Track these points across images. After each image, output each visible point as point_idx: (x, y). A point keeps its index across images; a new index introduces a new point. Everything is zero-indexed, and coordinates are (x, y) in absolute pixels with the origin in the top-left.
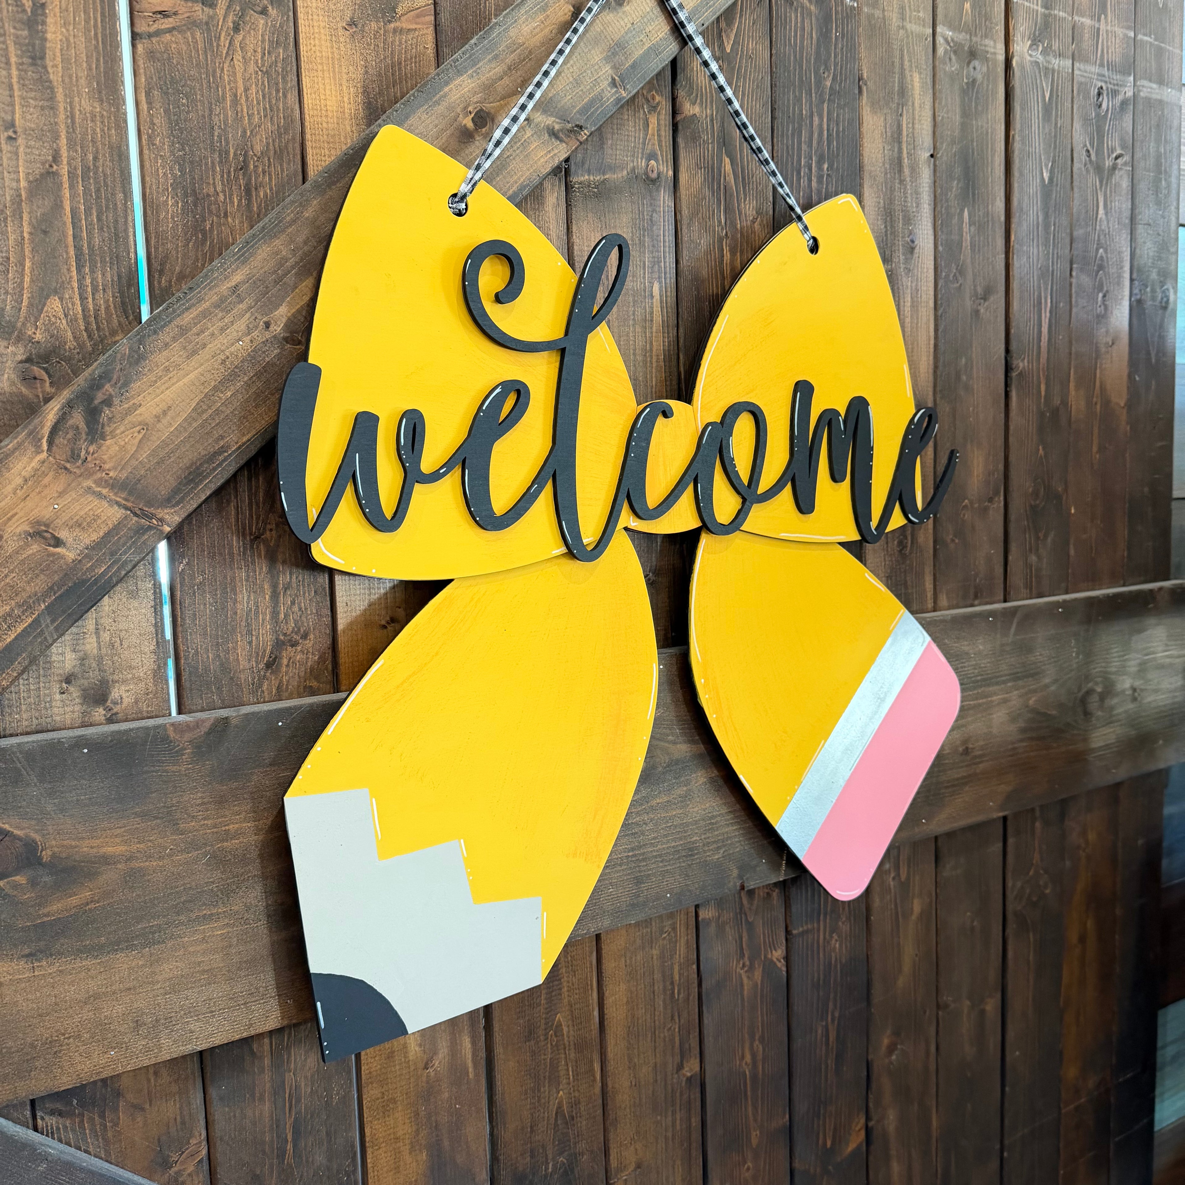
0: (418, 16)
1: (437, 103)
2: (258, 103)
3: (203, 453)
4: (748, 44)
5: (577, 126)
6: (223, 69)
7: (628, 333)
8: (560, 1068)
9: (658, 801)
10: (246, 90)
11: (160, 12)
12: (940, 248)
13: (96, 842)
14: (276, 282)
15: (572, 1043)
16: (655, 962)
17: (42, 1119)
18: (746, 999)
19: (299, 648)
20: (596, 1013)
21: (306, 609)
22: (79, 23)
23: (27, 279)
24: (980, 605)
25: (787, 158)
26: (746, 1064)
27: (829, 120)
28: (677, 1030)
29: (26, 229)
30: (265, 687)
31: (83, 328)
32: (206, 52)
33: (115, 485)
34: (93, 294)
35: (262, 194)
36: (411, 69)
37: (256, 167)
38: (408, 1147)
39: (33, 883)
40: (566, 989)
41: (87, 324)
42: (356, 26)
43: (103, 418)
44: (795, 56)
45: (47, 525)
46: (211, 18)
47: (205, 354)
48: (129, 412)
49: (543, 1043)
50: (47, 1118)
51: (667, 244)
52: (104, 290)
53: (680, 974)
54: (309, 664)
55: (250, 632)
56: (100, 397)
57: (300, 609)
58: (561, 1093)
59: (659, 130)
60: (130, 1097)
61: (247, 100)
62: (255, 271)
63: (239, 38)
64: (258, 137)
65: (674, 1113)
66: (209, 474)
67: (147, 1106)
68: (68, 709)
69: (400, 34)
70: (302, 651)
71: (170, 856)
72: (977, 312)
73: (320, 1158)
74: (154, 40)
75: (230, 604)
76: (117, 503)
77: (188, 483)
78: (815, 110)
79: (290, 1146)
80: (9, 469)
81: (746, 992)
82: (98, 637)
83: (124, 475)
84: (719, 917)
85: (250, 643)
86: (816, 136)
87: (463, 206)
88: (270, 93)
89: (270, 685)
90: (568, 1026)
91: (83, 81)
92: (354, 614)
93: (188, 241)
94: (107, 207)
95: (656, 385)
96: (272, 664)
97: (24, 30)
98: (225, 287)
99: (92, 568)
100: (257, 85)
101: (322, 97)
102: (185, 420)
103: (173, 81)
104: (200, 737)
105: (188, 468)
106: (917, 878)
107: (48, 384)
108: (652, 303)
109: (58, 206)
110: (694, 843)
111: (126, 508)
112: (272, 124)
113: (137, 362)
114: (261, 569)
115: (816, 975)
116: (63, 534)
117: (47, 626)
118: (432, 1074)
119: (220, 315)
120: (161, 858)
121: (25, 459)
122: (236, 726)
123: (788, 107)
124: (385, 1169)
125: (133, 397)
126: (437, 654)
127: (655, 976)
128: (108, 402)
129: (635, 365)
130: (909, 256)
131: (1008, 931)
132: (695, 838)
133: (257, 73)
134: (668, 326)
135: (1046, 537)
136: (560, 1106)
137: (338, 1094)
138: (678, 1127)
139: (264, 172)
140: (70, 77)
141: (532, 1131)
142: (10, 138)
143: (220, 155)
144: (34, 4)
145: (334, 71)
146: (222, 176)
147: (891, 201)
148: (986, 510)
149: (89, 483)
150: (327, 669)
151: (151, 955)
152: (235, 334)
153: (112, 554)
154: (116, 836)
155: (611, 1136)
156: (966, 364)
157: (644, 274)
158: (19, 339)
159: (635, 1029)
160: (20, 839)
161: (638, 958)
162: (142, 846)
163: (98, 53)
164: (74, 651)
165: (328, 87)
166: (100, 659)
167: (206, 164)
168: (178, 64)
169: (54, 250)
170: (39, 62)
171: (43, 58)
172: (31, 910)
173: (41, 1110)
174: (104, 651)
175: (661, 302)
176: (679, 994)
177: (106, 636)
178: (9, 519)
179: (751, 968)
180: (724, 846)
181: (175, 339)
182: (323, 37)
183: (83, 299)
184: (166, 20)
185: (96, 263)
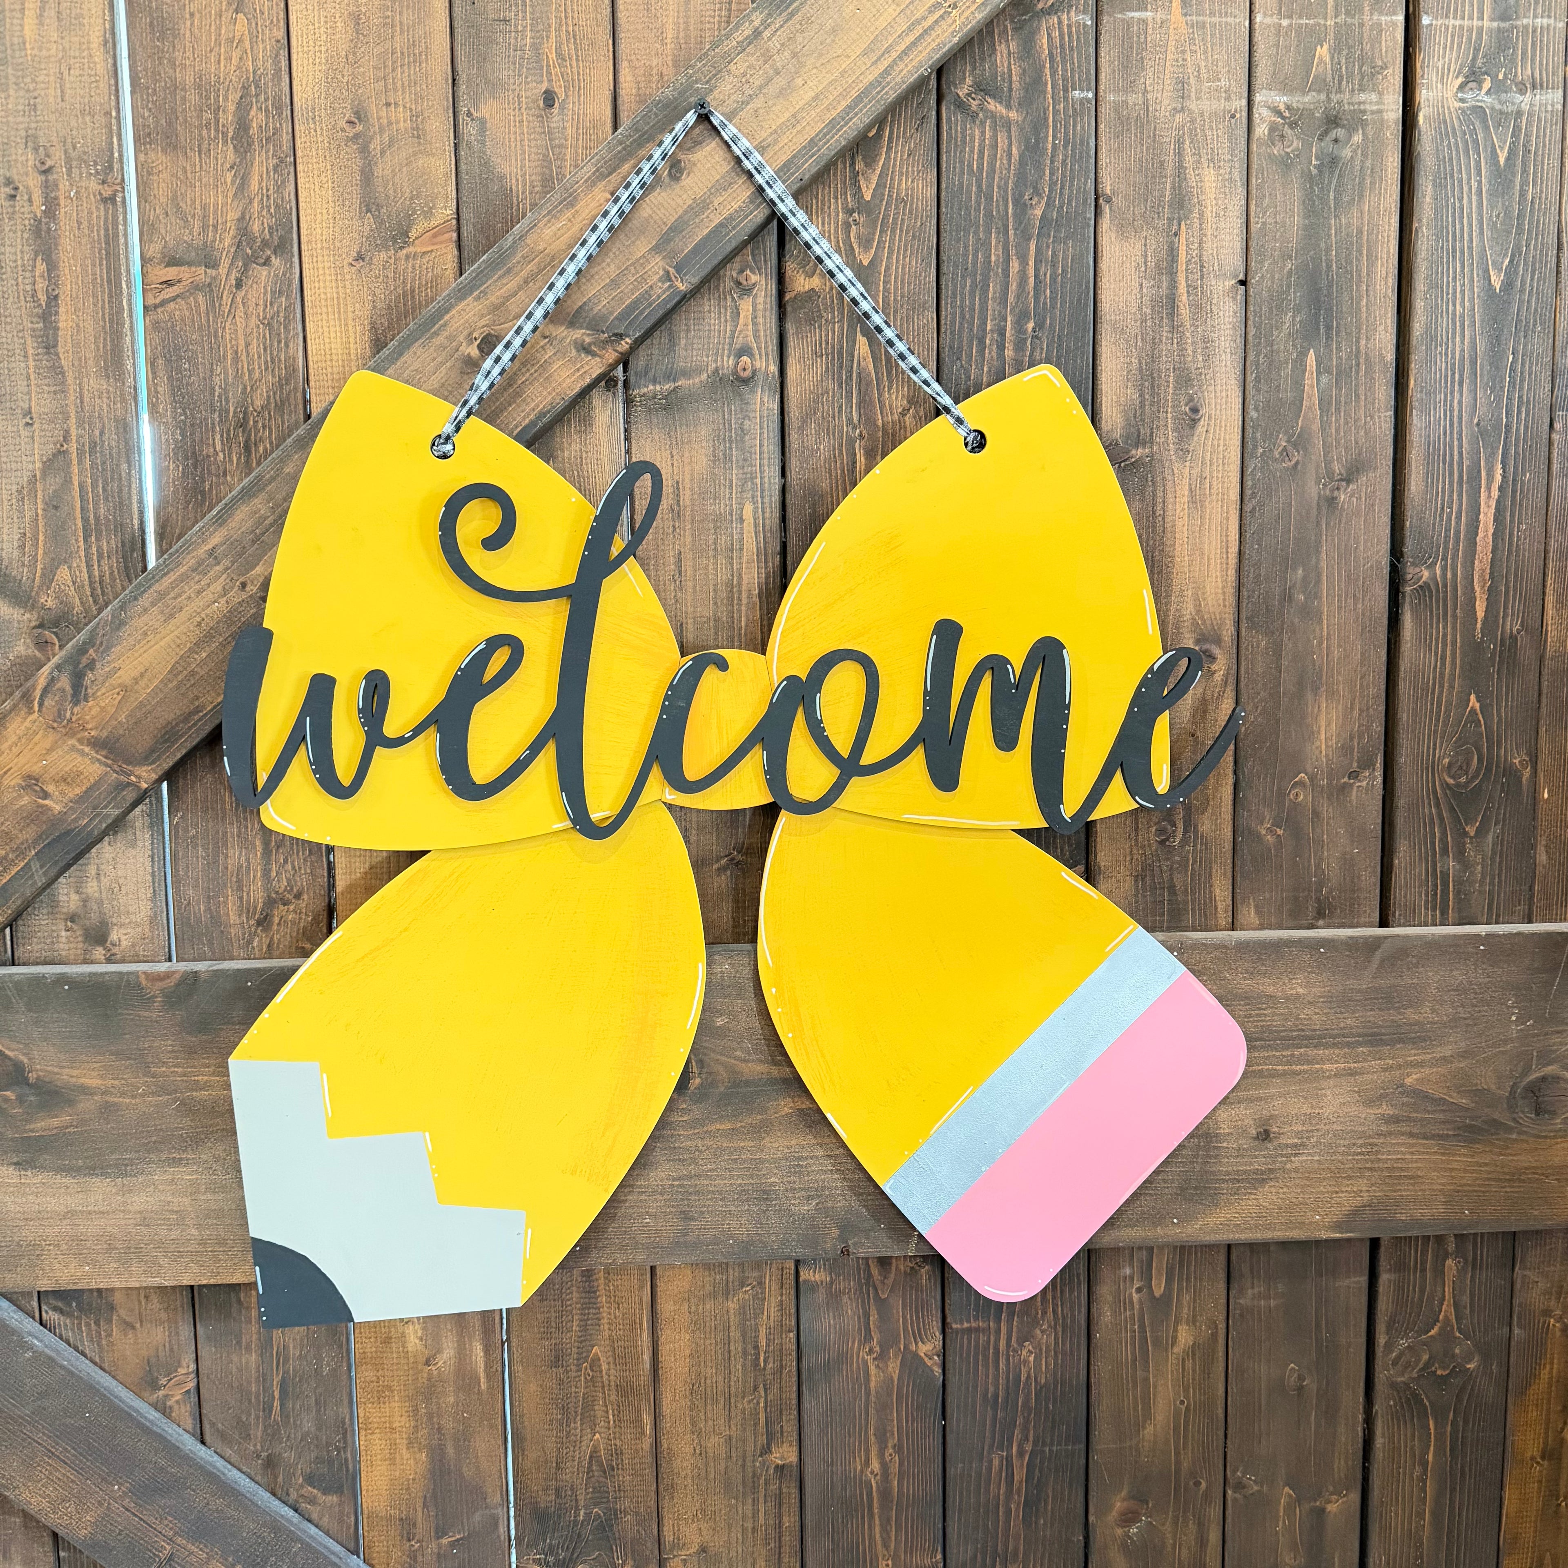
0: (435, 236)
1: (436, 334)
2: (259, 357)
3: (178, 713)
4: (899, 184)
5: (615, 335)
6: (224, 328)
7: (707, 565)
8: (596, 1408)
9: (718, 1127)
10: (247, 345)
11: (166, 282)
12: (1253, 414)
13: (75, 1072)
14: (254, 542)
15: (613, 1383)
16: (732, 1318)
17: (47, 1312)
18: (873, 1392)
19: (292, 907)
20: (647, 1357)
21: (300, 868)
22: (89, 306)
23: (41, 552)
24: (1328, 926)
25: (961, 324)
26: (872, 1472)
27: (1038, 262)
28: (762, 1405)
29: (40, 506)
30: (255, 944)
31: (89, 593)
32: (208, 314)
33: (96, 744)
34: (99, 561)
35: (261, 449)
36: (427, 295)
37: (256, 422)
38: (405, 1441)
39: (21, 1099)
40: (605, 1321)
41: (93, 589)
42: (363, 259)
43: (87, 681)
44: (979, 186)
45: (37, 780)
46: (214, 278)
47: (182, 617)
48: (109, 675)
49: (574, 1374)
50: (50, 1313)
51: (766, 455)
52: (109, 557)
53: (768, 1339)
54: (302, 925)
55: (240, 888)
56: (84, 661)
57: (294, 868)
58: (597, 1436)
59: (755, 317)
60: (123, 1312)
61: (248, 355)
62: (232, 532)
63: (241, 294)
64: (259, 391)
65: (755, 1502)
66: (185, 733)
67: (138, 1325)
68: (72, 946)
69: (414, 259)
70: (295, 911)
71: (142, 1095)
72: (1331, 501)
73: (308, 1424)
74: (159, 310)
75: (221, 857)
76: (98, 760)
77: (166, 741)
78: (1012, 252)
79: (276, 1404)
80: (6, 728)
81: (873, 1384)
82: (99, 881)
83: (105, 734)
84: (832, 1283)
85: (241, 898)
86: (1013, 286)
87: (449, 447)
88: (271, 345)
89: (260, 941)
90: (609, 1363)
91: (91, 362)
92: (353, 877)
93: (188, 503)
94: (112, 479)
95: (747, 626)
96: (264, 922)
97: (38, 323)
98: (202, 551)
99: (75, 820)
100: (258, 339)
101: (327, 340)
102: (162, 681)
103: (177, 348)
104: (170, 987)
105: (164, 727)
106: (1186, 1298)
107: (57, 647)
108: (742, 529)
109: (68, 481)
110: (771, 1185)
111: (107, 765)
112: (273, 376)
113: (118, 628)
114: (253, 825)
115: (991, 1389)
116: (50, 788)
117: (37, 871)
118: (435, 1373)
119: (197, 578)
120: (134, 1097)
121: (19, 719)
122: (205, 981)
123: (966, 255)
124: (379, 1457)
125: (113, 661)
126: (406, 930)
127: (732, 1334)
128: (91, 666)
129: (716, 603)
130: (1187, 431)
131: (1378, 1407)
132: (773, 1180)
133: (258, 327)
134: (766, 555)
135: (1481, 832)
136: (595, 1450)
137: (328, 1365)
138: (762, 1520)
139: (264, 427)
140: (80, 360)
141: (558, 1468)
142: (27, 424)
143: (220, 416)
144: (48, 298)
145: (339, 312)
146: (222, 436)
147: (1153, 358)
148: (1344, 789)
149: (72, 742)
150: (321, 931)
151: (124, 1185)
152: (211, 596)
153: (95, 808)
154: (93, 1070)
155: (665, 1503)
156: (1305, 578)
157: (731, 494)
158: (33, 607)
159: (702, 1388)
160: (10, 1058)
161: (708, 1307)
162: (116, 1082)
163: (106, 333)
164: (77, 892)
165: (332, 329)
166: (100, 902)
167: (207, 425)
168: (181, 330)
169: (64, 523)
170: (52, 351)
171: (55, 346)
172: (19, 1123)
173: (46, 1304)
174: (104, 895)
175: (756, 526)
176: (765, 1361)
177: (105, 881)
178: (5, 773)
179: (882, 1357)
180: (818, 1196)
181: (153, 604)
182: (328, 278)
183: (89, 566)
184: (171, 289)
185: (101, 532)
